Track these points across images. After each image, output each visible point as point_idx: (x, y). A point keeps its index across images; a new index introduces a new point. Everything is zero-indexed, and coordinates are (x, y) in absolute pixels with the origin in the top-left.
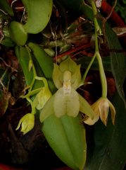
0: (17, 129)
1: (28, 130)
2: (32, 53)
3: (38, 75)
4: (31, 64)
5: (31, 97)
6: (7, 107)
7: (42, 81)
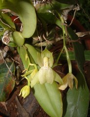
0: (20, 95)
1: (26, 95)
2: (27, 50)
3: (31, 63)
4: (27, 57)
5: (27, 76)
6: (14, 86)
7: (34, 66)
